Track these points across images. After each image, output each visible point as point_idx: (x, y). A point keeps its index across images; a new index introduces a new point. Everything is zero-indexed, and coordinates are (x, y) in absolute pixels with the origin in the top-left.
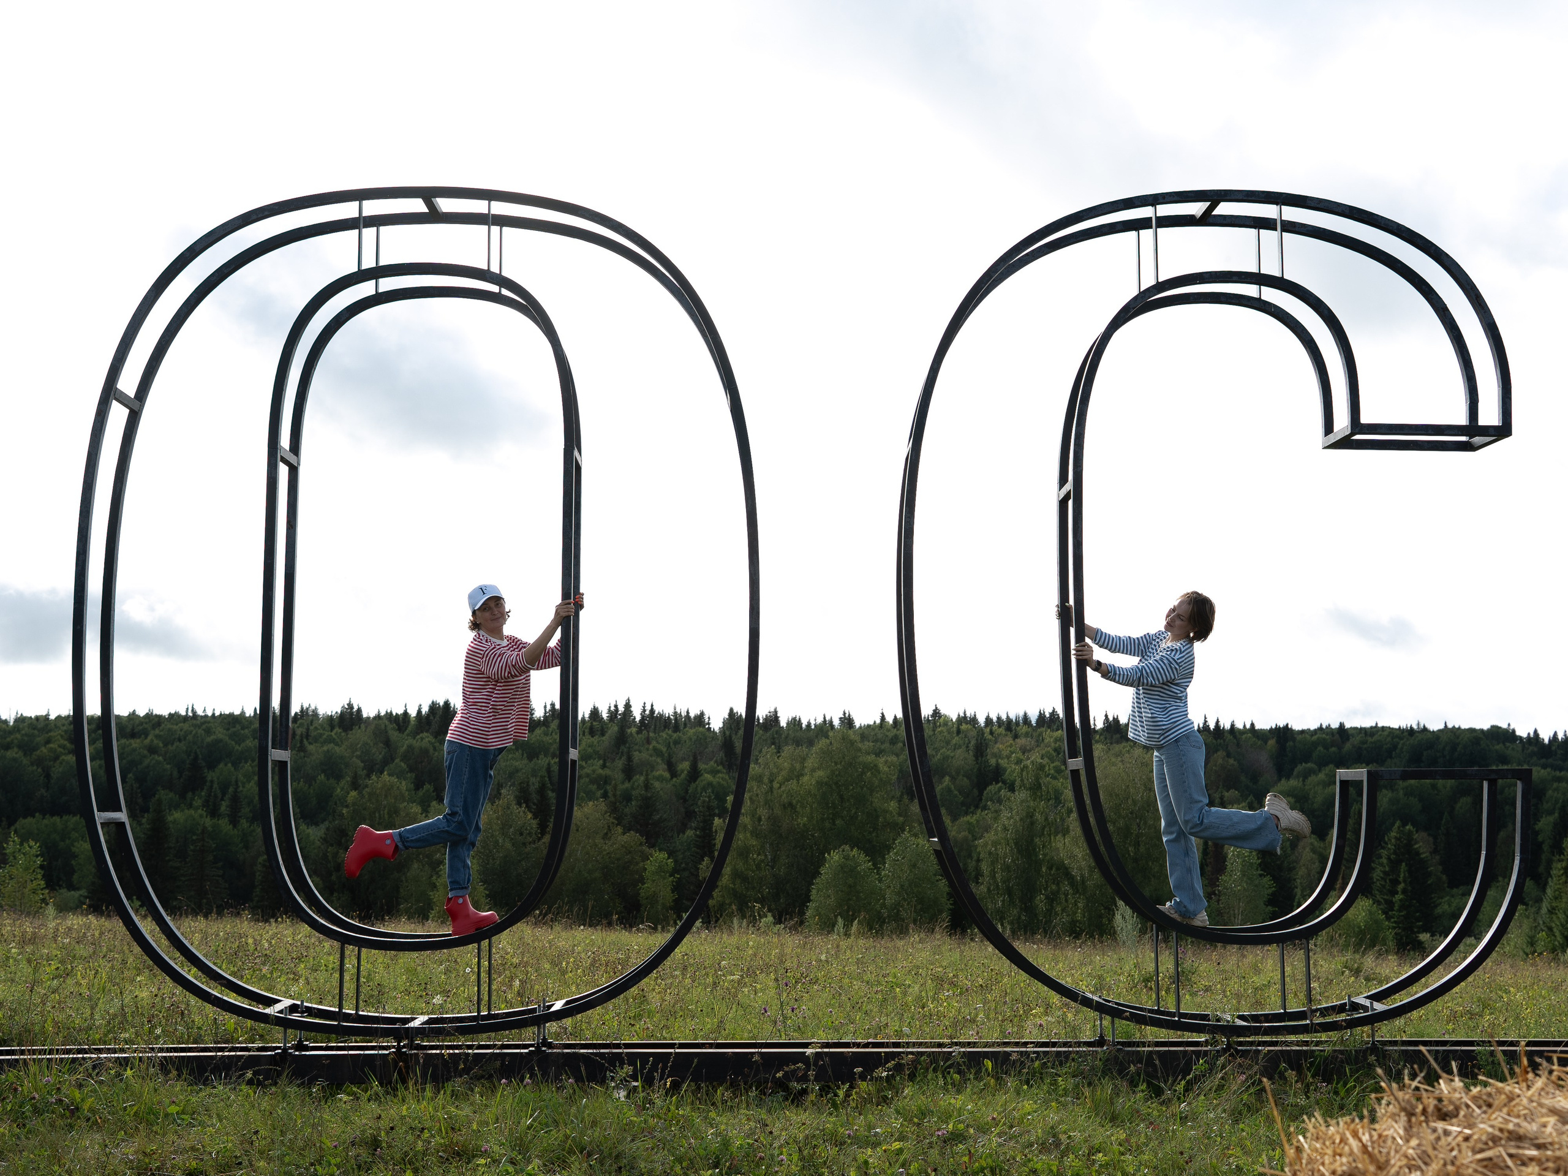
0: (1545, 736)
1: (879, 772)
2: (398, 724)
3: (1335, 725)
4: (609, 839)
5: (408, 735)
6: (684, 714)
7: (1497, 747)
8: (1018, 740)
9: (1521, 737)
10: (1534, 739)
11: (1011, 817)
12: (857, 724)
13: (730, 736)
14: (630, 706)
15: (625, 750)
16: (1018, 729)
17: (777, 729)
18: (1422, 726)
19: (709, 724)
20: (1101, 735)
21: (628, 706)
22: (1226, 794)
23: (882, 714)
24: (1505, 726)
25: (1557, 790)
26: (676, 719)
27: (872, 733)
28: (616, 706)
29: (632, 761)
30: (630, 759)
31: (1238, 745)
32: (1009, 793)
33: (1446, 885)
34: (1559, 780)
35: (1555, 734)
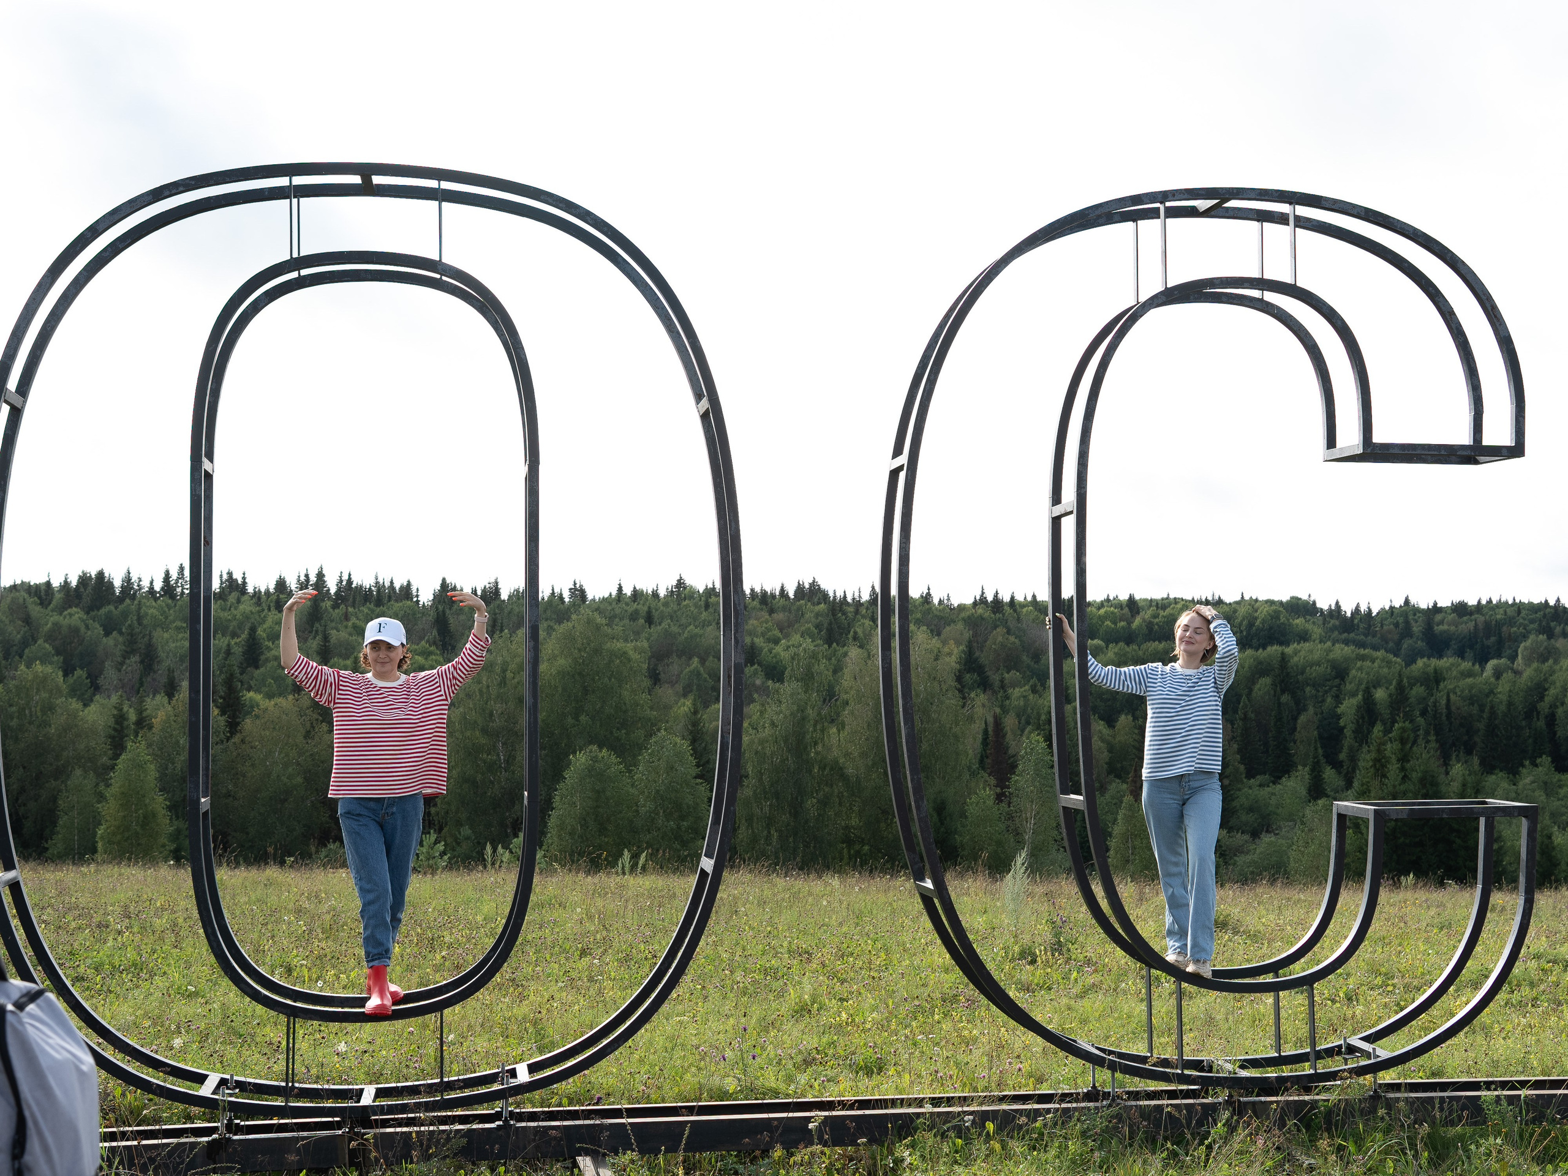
0: (1348, 609)
1: (629, 660)
2: (40, 598)
3: (1124, 597)
4: (313, 738)
5: (52, 611)
6: (387, 584)
7: (1297, 621)
8: (775, 615)
9: (1322, 609)
10: (1336, 612)
11: (781, 712)
12: (590, 597)
13: (444, 612)
14: (324, 576)
15: (320, 629)
16: (774, 602)
17: (498, 602)
18: (1217, 598)
19: (417, 596)
20: (867, 609)
21: (320, 575)
22: (1006, 675)
23: (620, 585)
24: (1305, 597)
25: (1360, 669)
26: (378, 591)
27: (609, 608)
28: (307, 576)
29: (329, 641)
30: (326, 638)
31: (1019, 620)
32: (777, 685)
33: (1244, 776)
34: (1363, 658)
35: (1358, 606)
